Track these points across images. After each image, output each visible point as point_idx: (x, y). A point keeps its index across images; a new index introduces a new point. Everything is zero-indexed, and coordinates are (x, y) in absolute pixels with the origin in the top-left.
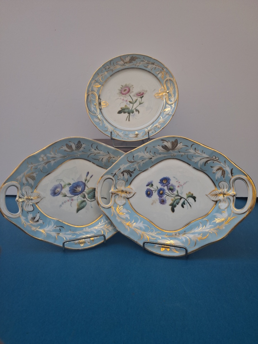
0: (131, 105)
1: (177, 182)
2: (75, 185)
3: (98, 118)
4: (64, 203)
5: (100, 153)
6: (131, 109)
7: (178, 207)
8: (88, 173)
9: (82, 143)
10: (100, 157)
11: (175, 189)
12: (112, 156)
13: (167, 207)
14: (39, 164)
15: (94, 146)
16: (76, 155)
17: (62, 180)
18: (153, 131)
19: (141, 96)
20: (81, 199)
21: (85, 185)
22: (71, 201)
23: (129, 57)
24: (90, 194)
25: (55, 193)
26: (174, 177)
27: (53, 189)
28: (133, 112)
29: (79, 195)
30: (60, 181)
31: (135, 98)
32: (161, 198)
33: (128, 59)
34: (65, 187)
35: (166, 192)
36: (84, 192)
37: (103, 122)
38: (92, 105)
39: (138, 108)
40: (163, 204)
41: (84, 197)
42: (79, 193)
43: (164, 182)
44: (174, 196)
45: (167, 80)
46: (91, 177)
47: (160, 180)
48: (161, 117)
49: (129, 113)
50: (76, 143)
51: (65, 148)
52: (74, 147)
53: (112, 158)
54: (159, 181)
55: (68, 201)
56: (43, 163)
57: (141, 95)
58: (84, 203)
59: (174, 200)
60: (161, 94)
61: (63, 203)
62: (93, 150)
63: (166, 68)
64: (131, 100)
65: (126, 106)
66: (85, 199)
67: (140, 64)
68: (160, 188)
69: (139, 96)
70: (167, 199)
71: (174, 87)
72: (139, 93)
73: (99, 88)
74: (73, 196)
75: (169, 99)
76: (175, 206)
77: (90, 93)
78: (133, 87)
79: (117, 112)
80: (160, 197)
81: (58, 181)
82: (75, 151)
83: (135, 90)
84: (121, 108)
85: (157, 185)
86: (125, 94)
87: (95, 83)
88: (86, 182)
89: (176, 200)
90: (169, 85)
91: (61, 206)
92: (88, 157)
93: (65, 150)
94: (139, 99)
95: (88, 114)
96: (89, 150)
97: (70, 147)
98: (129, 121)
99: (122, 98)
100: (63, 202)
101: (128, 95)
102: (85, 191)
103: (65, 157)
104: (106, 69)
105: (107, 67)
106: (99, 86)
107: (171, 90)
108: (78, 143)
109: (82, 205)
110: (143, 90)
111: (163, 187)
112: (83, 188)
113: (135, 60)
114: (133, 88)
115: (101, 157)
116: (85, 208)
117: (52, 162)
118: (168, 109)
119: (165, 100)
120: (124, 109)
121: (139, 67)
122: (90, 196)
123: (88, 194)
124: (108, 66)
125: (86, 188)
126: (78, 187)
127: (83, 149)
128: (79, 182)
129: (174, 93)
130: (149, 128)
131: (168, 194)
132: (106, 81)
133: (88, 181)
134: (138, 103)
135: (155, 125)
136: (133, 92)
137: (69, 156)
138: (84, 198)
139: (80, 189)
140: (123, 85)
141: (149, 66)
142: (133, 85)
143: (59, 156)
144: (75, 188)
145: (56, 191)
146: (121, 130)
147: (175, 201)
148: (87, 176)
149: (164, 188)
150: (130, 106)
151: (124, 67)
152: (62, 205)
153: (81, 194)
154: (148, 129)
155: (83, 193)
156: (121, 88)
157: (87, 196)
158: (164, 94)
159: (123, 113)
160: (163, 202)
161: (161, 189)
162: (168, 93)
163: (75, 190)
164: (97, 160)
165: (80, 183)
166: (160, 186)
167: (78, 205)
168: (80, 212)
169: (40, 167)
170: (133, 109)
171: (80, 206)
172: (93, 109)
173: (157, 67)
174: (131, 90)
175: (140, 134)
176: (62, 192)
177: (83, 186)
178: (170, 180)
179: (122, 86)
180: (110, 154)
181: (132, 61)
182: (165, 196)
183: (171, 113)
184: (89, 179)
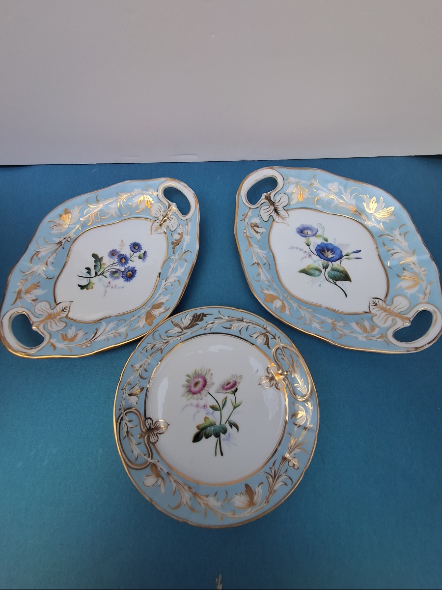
2: (330, 247)
4: (298, 250)
8: (359, 251)
10: (395, 247)
12: (414, 261)
14: (324, 189)
15: (405, 229)
17: (323, 229)
20: (320, 266)
21: (341, 257)
22: (307, 256)
24: (335, 272)
25: (302, 231)
27: (305, 226)
29: (323, 260)
30: (320, 227)
34: (319, 237)
36: (330, 263)
42: (325, 258)
46: (357, 258)
53: (412, 264)
55: (305, 252)
56: (328, 192)
58: (317, 273)
61: (297, 248)
74: (316, 254)
81: (318, 225)
88: (346, 257)
91: (292, 248)
92: (381, 236)
100: (299, 248)
108: (389, 208)
109: (313, 272)
112: (334, 259)
115: (397, 249)
116: (313, 277)
122: (331, 274)
123: (333, 270)
125: (338, 262)
126: (331, 252)
128: (338, 248)
133: (348, 259)
138: (323, 268)
139: (330, 255)
144: (327, 248)
148: (354, 252)
152: (294, 249)
153: (326, 261)
155: (328, 263)
157: (329, 269)
163: (324, 252)
165: (338, 251)
167: (309, 268)
168: (303, 275)
169: (320, 194)
171: (309, 271)
176: (309, 238)
177: (337, 257)
180: (415, 256)
184: (353, 258)
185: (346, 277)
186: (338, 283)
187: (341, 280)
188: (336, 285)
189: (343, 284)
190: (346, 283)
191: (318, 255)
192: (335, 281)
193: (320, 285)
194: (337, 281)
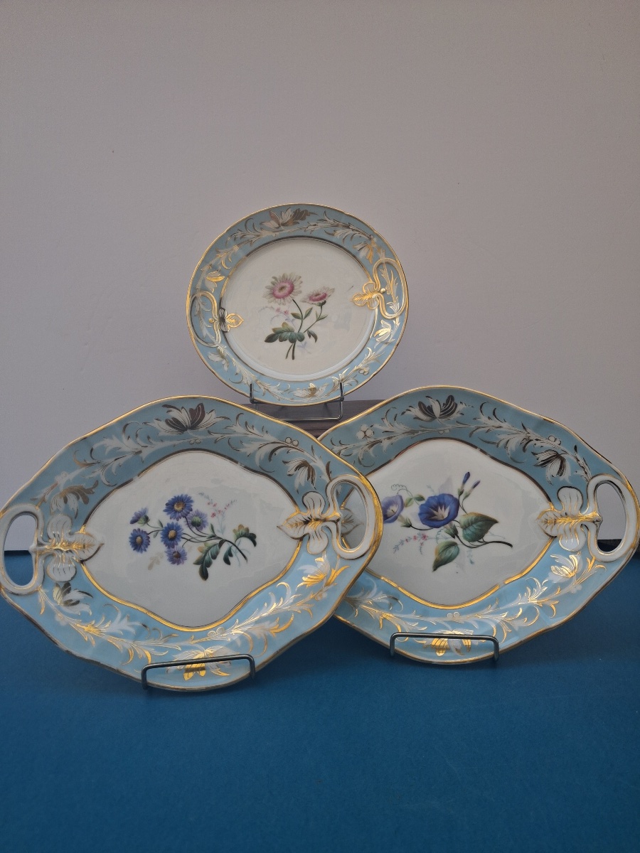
0: (298, 322)
1: (209, 504)
2: (434, 503)
3: (219, 352)
4: (405, 542)
5: (500, 427)
6: (296, 331)
7: (217, 566)
8: (468, 475)
9: (456, 401)
10: (501, 437)
11: (205, 521)
12: (533, 437)
13: (190, 568)
14: (357, 444)
15: (488, 409)
16: (442, 429)
17: (404, 488)
18: (351, 380)
19: (321, 302)
20: (447, 538)
21: (457, 504)
22: (422, 541)
23: (290, 210)
24: (471, 528)
25: (386, 516)
26: (202, 494)
28: (302, 339)
29: (442, 528)
30: (398, 488)
31: (305, 307)
32: (171, 549)
33: (287, 216)
34: (410, 503)
35: (184, 532)
36: (454, 523)
37: (230, 362)
38: (205, 323)
39: (314, 330)
40: (178, 564)
41: (454, 534)
42: (442, 522)
43: (176, 508)
44: (204, 539)
45: (381, 264)
46: (475, 486)
47: (167, 504)
48: (370, 350)
49: (293, 341)
50: (443, 401)
51: (416, 412)
52: (437, 410)
53: (534, 442)
54: (164, 507)
55: (415, 538)
56: (365, 443)
57: (321, 299)
58: (453, 550)
59: (206, 548)
60: (366, 298)
61: (402, 543)
62: (484, 419)
63: (377, 235)
64: (296, 311)
65: (284, 324)
66: (456, 540)
67: (317, 228)
68: (168, 524)
69: (316, 302)
70: (186, 549)
71: (398, 280)
72: (316, 295)
73: (220, 284)
74: (428, 528)
75: (387, 307)
76: (209, 564)
77: (199, 294)
78: (301, 280)
79: (265, 338)
80: (169, 548)
81: (394, 488)
82: (438, 421)
83: (307, 287)
84: (274, 330)
85: (159, 517)
86: (283, 297)
87: (209, 271)
88: (462, 497)
89: (210, 548)
90: (385, 273)
91: (396, 548)
92: (471, 435)
93: (417, 418)
94: (316, 309)
95: (194, 341)
96: (475, 419)
97: (428, 411)
98: (293, 358)
99: (276, 306)
100: (404, 539)
101: (289, 298)
102: (457, 519)
103: (416, 434)
104: (235, 239)
105: (239, 235)
106: (221, 278)
107: (392, 288)
108: (448, 401)
109: (448, 554)
110: (324, 288)
111: (175, 521)
112: (452, 512)
113: (303, 219)
114: (302, 282)
115: (504, 437)
116: (455, 561)
117: (386, 444)
118: (385, 331)
119: (377, 310)
120: (281, 332)
121: (314, 234)
122: (468, 534)
123: (465, 527)
124: (240, 232)
125: (461, 512)
126: (441, 509)
127: (459, 415)
128: (443, 495)
129: (399, 294)
130: (341, 375)
131: (189, 538)
132: (238, 265)
133: (467, 496)
134: (313, 316)
135: (356, 368)
136: (301, 292)
137: (423, 431)
138: (454, 537)
139: (444, 513)
140: (278, 277)
141: (338, 232)
142: (300, 277)
143: (400, 428)
144: (432, 508)
145: (389, 512)
146: (275, 381)
147: (207, 551)
148: (464, 482)
149: (177, 524)
150: (295, 325)
151: (277, 233)
152: (400, 546)
153: (448, 526)
154: (338, 377)
155: (451, 525)
156: (273, 284)
157: (460, 532)
158: (375, 295)
159: (278, 341)
160: (177, 558)
161: (170, 527)
162: (384, 293)
163: (434, 515)
164: (494, 443)
165: (447, 499)
166: (167, 520)
167: (439, 553)
168: (442, 569)
169: (358, 452)
170: (302, 331)
171: (443, 557)
172: (205, 332)
173: (357, 234)
174: (295, 288)
175: (320, 389)
176: (401, 516)
177: (454, 506)
178: (192, 501)
179: (274, 278)
180: (529, 430)
181: (299, 221)
182: (181, 543)
183: (393, 338)
184: (471, 491)
185: (488, 522)
186: (487, 538)
187: (486, 531)
188: (487, 543)
189: (493, 535)
190: (494, 529)
191: (433, 527)
192: (481, 540)
193: (472, 562)
194: (482, 536)
